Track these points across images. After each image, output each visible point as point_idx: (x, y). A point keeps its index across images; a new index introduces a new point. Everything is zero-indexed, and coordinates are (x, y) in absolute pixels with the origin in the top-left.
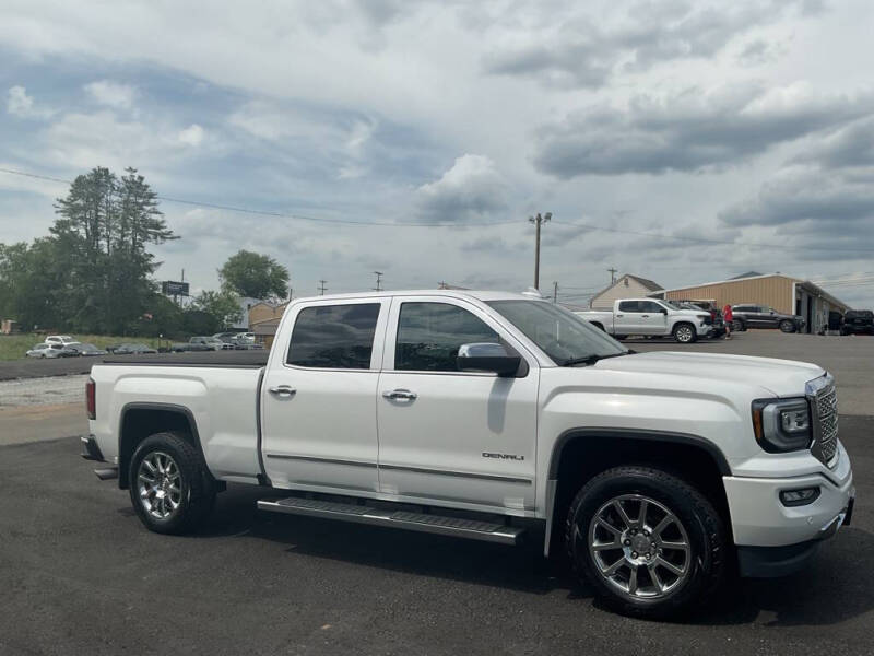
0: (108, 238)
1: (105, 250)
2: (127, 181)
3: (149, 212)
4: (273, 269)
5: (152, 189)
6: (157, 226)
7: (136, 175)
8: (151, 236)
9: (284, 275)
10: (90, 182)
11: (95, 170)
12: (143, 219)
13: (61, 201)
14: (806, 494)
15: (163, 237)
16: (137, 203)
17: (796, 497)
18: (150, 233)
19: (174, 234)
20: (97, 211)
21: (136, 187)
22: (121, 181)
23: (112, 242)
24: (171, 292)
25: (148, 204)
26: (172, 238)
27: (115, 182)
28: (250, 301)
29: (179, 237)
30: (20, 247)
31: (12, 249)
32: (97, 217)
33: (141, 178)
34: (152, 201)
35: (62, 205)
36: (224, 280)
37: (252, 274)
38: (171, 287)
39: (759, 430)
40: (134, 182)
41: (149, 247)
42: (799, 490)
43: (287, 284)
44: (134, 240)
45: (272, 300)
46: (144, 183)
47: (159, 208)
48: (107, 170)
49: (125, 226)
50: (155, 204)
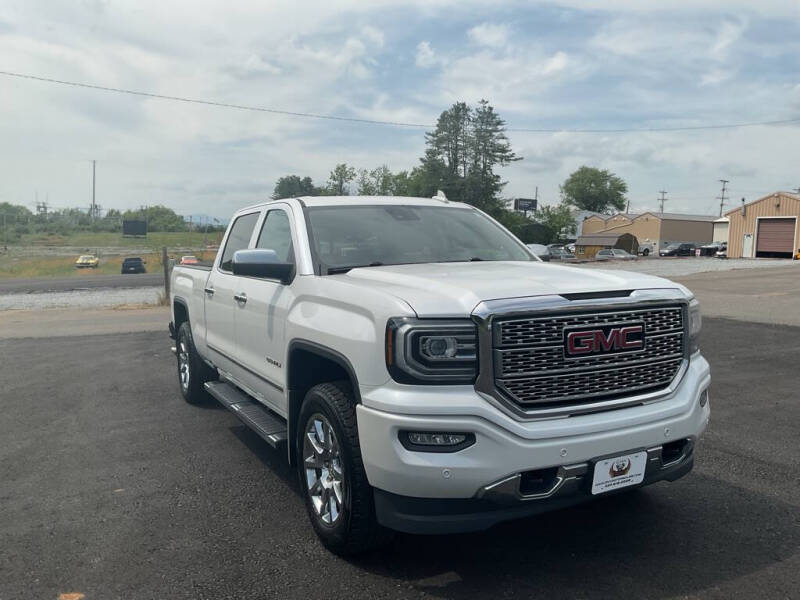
0: (464, 163)
1: (462, 175)
2: (480, 113)
3: (498, 138)
4: (611, 182)
5: (501, 117)
6: (504, 150)
7: (487, 105)
8: (498, 159)
9: (623, 188)
10: (451, 116)
11: (454, 106)
12: (492, 145)
13: (429, 134)
14: (453, 441)
15: (508, 159)
16: (487, 131)
17: (439, 440)
18: (497, 156)
19: (516, 156)
20: (457, 140)
21: (488, 117)
22: (474, 111)
23: (468, 166)
24: (521, 208)
25: (496, 131)
26: (516, 160)
27: (470, 114)
28: (588, 214)
29: (522, 159)
30: (403, 176)
31: (397, 177)
32: (457, 145)
33: (491, 109)
34: (500, 127)
35: (430, 137)
36: (565, 195)
37: (593, 189)
38: (522, 204)
39: (390, 351)
40: (485, 112)
41: (497, 169)
42: (446, 433)
43: (625, 196)
44: (484, 164)
45: (610, 213)
46: (493, 112)
47: (506, 134)
48: (464, 105)
49: (478, 152)
50: (502, 130)
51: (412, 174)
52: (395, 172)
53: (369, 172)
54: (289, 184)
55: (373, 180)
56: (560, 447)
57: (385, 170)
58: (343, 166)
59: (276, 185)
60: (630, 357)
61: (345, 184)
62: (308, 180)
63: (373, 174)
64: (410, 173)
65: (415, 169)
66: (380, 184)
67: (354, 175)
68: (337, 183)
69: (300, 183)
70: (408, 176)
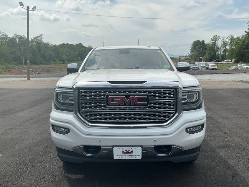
51: (242, 37)
52: (235, 37)
53: (226, 37)
54: (197, 43)
55: (227, 40)
56: (98, 139)
57: (232, 36)
58: (216, 36)
59: (192, 44)
60: (140, 108)
61: (216, 42)
62: (203, 41)
63: (227, 38)
64: (241, 37)
65: (243, 35)
66: (230, 41)
67: (220, 39)
68: (213, 42)
69: (200, 42)
70: (240, 38)
